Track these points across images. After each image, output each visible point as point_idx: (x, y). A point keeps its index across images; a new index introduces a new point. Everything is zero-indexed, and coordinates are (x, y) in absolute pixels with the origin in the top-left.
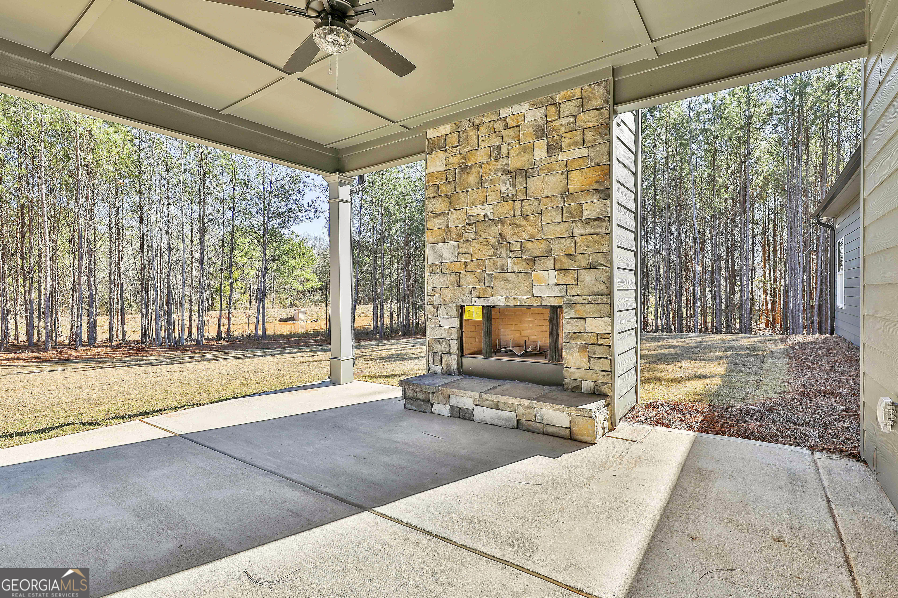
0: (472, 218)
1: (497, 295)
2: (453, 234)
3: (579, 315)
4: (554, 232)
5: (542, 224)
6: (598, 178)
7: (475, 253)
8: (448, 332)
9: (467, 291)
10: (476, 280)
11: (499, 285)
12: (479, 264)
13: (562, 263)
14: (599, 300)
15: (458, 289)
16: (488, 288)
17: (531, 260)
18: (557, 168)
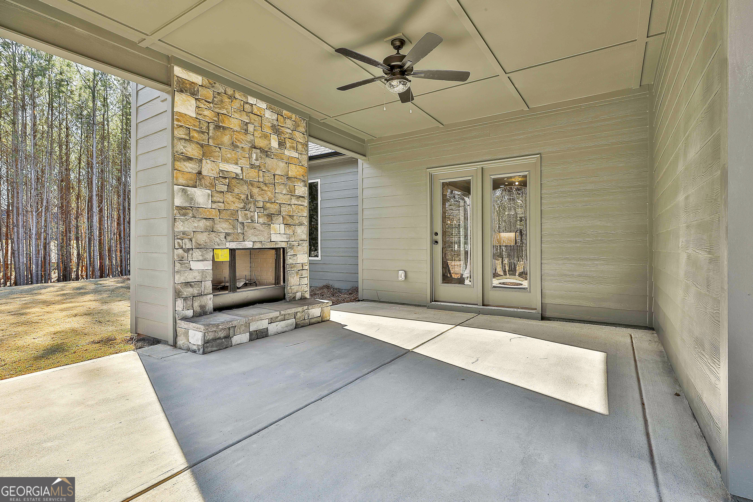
0: (225, 173)
1: (248, 240)
2: (207, 182)
3: (295, 253)
4: (282, 199)
5: (275, 193)
6: (303, 173)
7: (228, 204)
8: (203, 274)
9: (222, 236)
10: (231, 227)
11: (249, 232)
12: (232, 214)
13: (288, 220)
14: (304, 244)
15: (214, 234)
16: (240, 234)
17: (270, 216)
18: (284, 159)
